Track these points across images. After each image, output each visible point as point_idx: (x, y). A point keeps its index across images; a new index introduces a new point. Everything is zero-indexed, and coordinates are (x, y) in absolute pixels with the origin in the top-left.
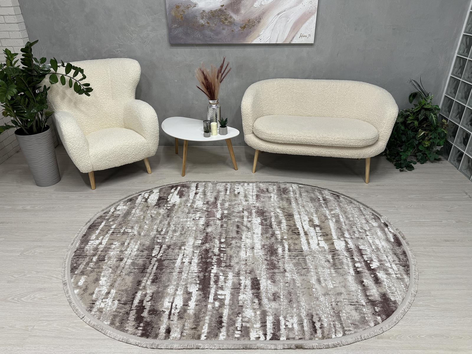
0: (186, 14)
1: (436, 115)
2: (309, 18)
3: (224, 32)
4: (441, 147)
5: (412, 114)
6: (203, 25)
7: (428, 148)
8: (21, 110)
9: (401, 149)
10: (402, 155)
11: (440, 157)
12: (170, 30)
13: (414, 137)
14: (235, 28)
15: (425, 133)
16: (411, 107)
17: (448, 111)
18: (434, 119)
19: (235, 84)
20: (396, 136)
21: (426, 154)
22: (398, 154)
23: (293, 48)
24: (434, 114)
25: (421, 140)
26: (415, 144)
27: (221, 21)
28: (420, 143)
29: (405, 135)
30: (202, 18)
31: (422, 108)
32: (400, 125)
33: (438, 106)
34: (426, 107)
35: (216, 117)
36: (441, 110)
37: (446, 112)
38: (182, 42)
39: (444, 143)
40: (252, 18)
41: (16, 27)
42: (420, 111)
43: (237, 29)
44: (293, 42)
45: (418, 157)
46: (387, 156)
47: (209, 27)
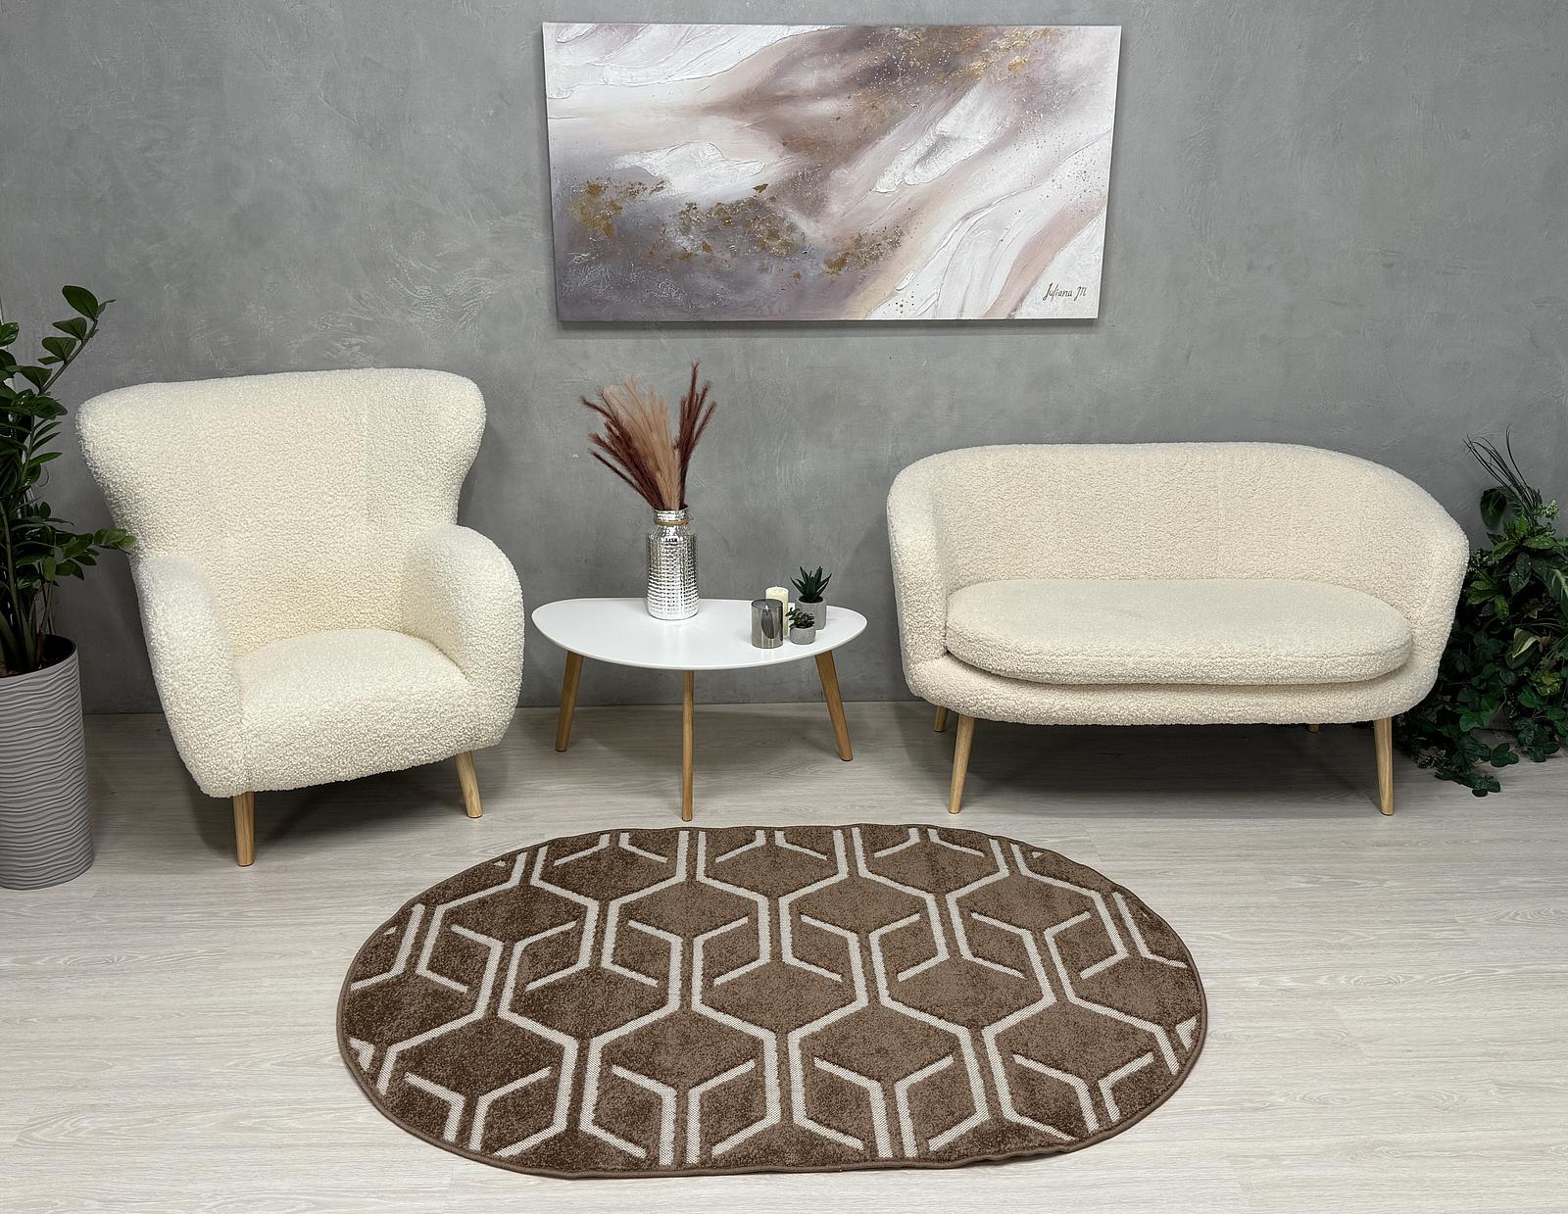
0: (623, 216)
2: (1079, 228)
3: (767, 280)
5: (1484, 571)
6: (687, 256)
12: (560, 270)
13: (1500, 659)
14: (807, 264)
15: (1536, 643)
18: (1566, 588)
19: (804, 467)
23: (1020, 338)
24: (1562, 572)
25: (1526, 670)
26: (1502, 684)
27: (755, 241)
28: (1522, 682)
29: (1465, 652)
30: (686, 231)
31: (1520, 548)
34: (1533, 546)
38: (606, 314)
40: (871, 231)
42: (1512, 558)
43: (813, 270)
44: (1023, 314)
45: (1521, 735)
47: (709, 260)
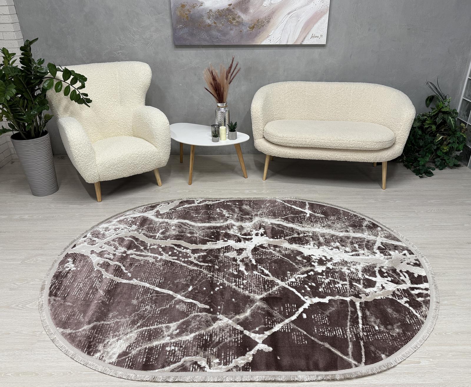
0: (191, 13)
1: (455, 119)
2: (321, 17)
3: (232, 32)
4: (460, 152)
5: (430, 118)
6: (209, 26)
7: (446, 153)
8: (19, 112)
9: (419, 155)
10: (419, 161)
11: (459, 163)
12: (174, 30)
13: (432, 142)
14: (243, 28)
15: (443, 137)
16: (429, 111)
17: (467, 115)
18: (452, 122)
19: (243, 88)
20: (413, 141)
21: (445, 160)
22: (416, 159)
23: (304, 50)
24: (452, 118)
25: (439, 145)
26: (433, 149)
28: (438, 149)
29: (423, 140)
30: (209, 18)
31: (440, 111)
32: (417, 130)
33: (456, 110)
34: (444, 110)
35: (225, 122)
36: (459, 114)
37: (465, 116)
39: (464, 147)
41: (11, 28)
42: (437, 114)
43: (245, 29)
45: (436, 163)
46: (404, 163)
47: (216, 27)
